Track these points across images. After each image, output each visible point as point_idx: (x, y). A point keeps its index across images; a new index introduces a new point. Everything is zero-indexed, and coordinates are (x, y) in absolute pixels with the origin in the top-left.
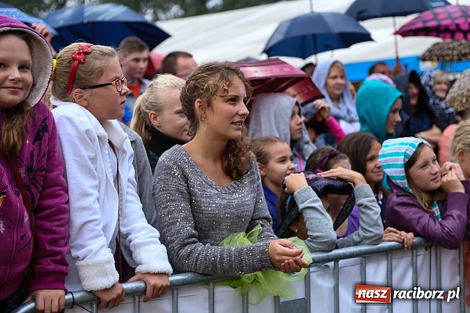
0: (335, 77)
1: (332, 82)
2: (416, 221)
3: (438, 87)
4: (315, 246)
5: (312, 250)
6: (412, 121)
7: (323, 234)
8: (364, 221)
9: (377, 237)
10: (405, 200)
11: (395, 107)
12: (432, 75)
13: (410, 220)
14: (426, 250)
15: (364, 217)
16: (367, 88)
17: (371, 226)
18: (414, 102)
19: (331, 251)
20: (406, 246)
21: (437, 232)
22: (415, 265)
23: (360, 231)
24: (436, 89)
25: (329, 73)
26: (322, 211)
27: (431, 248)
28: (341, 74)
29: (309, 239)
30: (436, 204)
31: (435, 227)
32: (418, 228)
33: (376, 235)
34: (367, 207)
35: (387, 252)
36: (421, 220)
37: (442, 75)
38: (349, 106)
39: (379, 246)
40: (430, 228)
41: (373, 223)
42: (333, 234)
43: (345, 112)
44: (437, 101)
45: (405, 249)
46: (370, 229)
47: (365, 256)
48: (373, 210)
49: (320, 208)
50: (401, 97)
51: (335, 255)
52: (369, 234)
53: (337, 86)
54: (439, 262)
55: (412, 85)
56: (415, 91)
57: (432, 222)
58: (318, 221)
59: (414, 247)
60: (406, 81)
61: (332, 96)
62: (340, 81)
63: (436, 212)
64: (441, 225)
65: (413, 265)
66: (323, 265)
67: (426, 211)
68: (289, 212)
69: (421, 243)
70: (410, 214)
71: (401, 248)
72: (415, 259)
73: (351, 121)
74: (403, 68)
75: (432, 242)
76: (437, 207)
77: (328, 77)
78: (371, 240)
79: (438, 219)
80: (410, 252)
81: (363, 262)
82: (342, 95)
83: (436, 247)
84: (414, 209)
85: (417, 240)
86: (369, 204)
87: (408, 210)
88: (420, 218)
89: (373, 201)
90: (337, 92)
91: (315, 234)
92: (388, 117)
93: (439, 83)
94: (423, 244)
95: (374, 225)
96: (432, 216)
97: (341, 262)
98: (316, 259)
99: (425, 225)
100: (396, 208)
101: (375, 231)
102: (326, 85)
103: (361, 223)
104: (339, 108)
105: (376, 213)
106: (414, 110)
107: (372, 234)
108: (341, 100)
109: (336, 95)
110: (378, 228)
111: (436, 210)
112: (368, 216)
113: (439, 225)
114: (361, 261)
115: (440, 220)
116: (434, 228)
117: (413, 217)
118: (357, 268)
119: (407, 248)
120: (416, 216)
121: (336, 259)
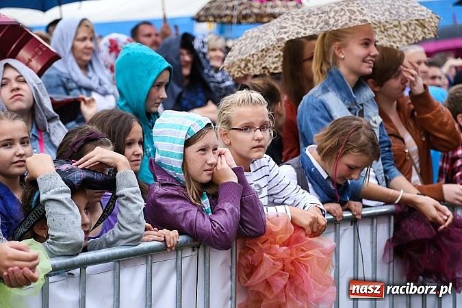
0: (84, 39)
1: (80, 45)
2: (181, 217)
3: (212, 54)
4: (56, 249)
5: (52, 255)
6: (184, 95)
7: (68, 235)
8: (122, 216)
9: (136, 237)
10: (169, 190)
11: (160, 80)
12: (206, 40)
13: (176, 215)
14: (194, 250)
15: (123, 210)
16: (128, 54)
17: (130, 223)
18: (186, 71)
19: (77, 254)
20: (169, 246)
21: (207, 229)
22: (179, 269)
23: (116, 229)
24: (211, 58)
25: (77, 33)
26: (69, 205)
27: (198, 248)
28: (91, 35)
29: (49, 240)
30: (206, 196)
31: (204, 223)
32: (183, 225)
33: (135, 235)
34: (128, 199)
35: (147, 255)
36: (188, 214)
37: (216, 40)
38: (101, 75)
39: (137, 247)
40: (198, 225)
41: (132, 220)
42: (80, 235)
43: (97, 82)
44: (212, 72)
45: (169, 250)
46: (129, 227)
47: (120, 261)
48: (135, 203)
49: (66, 202)
50: (168, 68)
51: (81, 259)
52: (126, 233)
53: (86, 51)
54: (207, 265)
55: (184, 52)
56: (187, 58)
57: (200, 217)
58: (63, 217)
59: (179, 248)
60: (177, 46)
61: (80, 62)
62: (89, 44)
63: (205, 205)
64: (211, 220)
65: (178, 269)
66: (66, 273)
67: (195, 205)
68: (35, 207)
69: (187, 242)
70: (176, 207)
71: (164, 249)
72: (179, 262)
73: (105, 94)
74: (173, 31)
75: (200, 241)
76: (207, 199)
77: (76, 39)
78: (128, 240)
79: (208, 213)
80: (174, 253)
81: (117, 268)
82: (90, 62)
83: (205, 246)
84: (179, 202)
85: (182, 239)
86: (131, 196)
87: (173, 203)
88: (186, 212)
89: (137, 192)
90: (87, 58)
91: (57, 234)
92: (149, 93)
93: (214, 50)
94: (189, 243)
95: (134, 222)
96: (201, 210)
97: (89, 269)
98: (57, 266)
99: (192, 221)
100: (158, 201)
101: (133, 229)
102: (73, 48)
103: (119, 218)
104: (90, 78)
105: (139, 208)
106: (186, 82)
107: (129, 233)
108: (90, 68)
109: (85, 61)
110: (139, 226)
111: (206, 202)
112: (129, 210)
113: (209, 221)
114: (115, 267)
115: (210, 214)
116: (202, 225)
117: (178, 211)
118: (109, 275)
119: (171, 248)
120: (182, 210)
121: (83, 265)
